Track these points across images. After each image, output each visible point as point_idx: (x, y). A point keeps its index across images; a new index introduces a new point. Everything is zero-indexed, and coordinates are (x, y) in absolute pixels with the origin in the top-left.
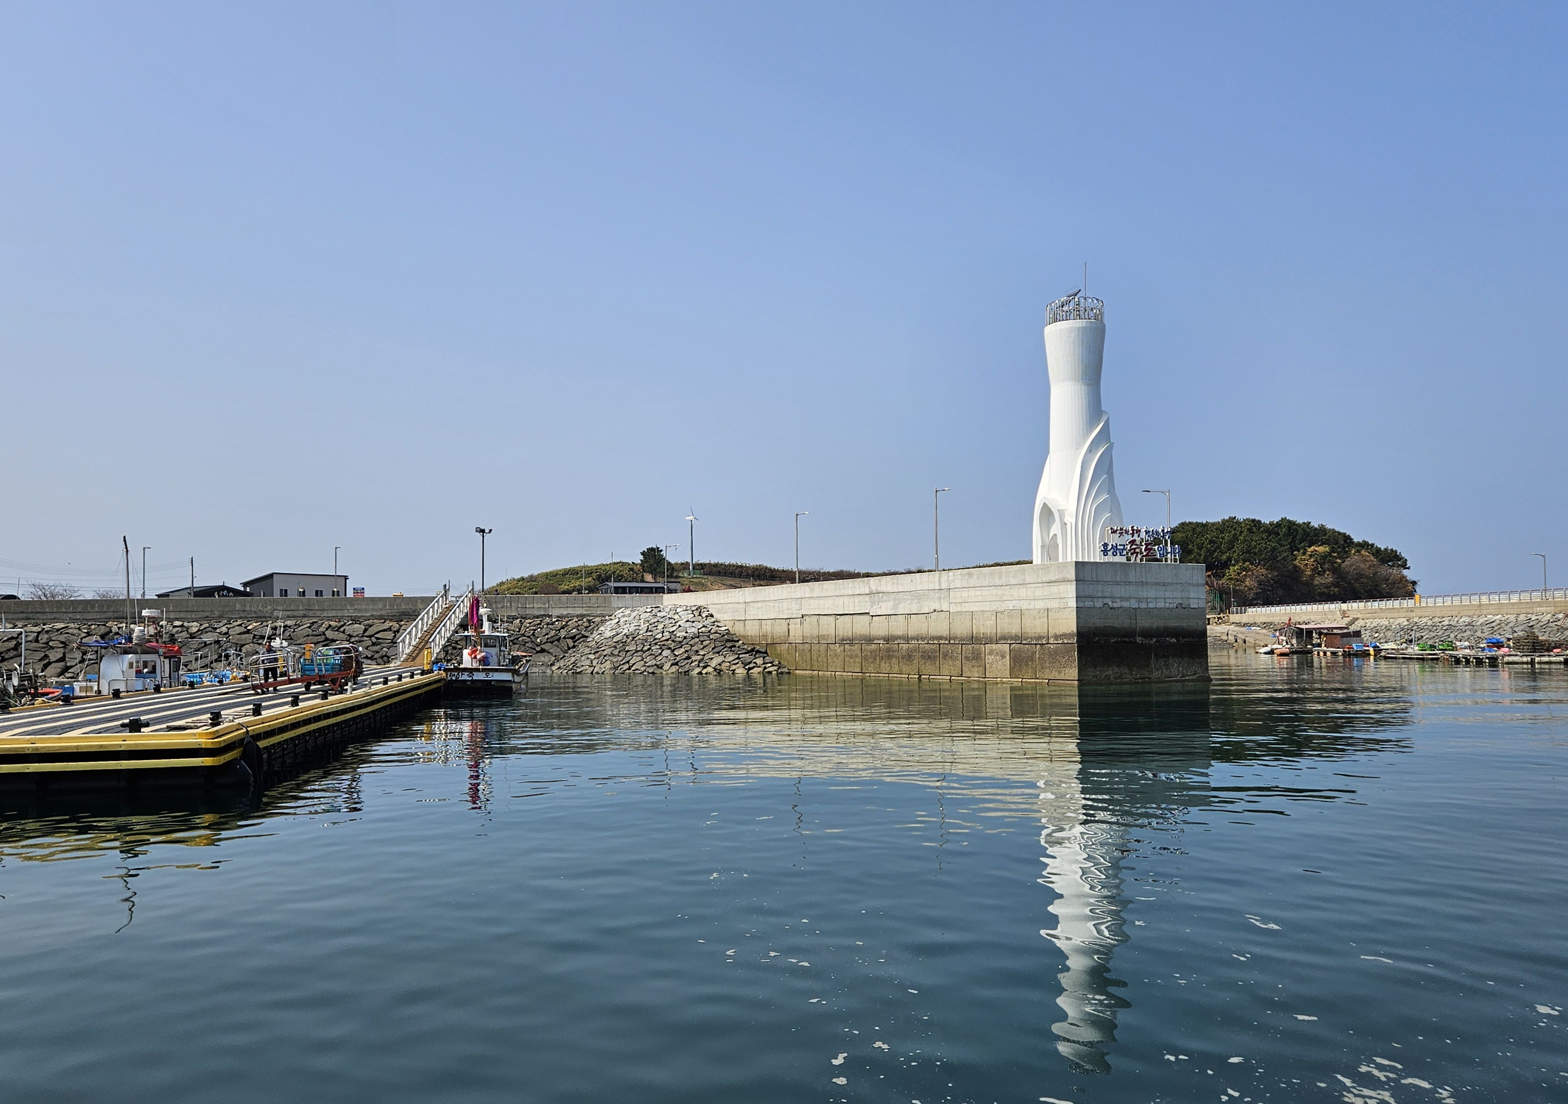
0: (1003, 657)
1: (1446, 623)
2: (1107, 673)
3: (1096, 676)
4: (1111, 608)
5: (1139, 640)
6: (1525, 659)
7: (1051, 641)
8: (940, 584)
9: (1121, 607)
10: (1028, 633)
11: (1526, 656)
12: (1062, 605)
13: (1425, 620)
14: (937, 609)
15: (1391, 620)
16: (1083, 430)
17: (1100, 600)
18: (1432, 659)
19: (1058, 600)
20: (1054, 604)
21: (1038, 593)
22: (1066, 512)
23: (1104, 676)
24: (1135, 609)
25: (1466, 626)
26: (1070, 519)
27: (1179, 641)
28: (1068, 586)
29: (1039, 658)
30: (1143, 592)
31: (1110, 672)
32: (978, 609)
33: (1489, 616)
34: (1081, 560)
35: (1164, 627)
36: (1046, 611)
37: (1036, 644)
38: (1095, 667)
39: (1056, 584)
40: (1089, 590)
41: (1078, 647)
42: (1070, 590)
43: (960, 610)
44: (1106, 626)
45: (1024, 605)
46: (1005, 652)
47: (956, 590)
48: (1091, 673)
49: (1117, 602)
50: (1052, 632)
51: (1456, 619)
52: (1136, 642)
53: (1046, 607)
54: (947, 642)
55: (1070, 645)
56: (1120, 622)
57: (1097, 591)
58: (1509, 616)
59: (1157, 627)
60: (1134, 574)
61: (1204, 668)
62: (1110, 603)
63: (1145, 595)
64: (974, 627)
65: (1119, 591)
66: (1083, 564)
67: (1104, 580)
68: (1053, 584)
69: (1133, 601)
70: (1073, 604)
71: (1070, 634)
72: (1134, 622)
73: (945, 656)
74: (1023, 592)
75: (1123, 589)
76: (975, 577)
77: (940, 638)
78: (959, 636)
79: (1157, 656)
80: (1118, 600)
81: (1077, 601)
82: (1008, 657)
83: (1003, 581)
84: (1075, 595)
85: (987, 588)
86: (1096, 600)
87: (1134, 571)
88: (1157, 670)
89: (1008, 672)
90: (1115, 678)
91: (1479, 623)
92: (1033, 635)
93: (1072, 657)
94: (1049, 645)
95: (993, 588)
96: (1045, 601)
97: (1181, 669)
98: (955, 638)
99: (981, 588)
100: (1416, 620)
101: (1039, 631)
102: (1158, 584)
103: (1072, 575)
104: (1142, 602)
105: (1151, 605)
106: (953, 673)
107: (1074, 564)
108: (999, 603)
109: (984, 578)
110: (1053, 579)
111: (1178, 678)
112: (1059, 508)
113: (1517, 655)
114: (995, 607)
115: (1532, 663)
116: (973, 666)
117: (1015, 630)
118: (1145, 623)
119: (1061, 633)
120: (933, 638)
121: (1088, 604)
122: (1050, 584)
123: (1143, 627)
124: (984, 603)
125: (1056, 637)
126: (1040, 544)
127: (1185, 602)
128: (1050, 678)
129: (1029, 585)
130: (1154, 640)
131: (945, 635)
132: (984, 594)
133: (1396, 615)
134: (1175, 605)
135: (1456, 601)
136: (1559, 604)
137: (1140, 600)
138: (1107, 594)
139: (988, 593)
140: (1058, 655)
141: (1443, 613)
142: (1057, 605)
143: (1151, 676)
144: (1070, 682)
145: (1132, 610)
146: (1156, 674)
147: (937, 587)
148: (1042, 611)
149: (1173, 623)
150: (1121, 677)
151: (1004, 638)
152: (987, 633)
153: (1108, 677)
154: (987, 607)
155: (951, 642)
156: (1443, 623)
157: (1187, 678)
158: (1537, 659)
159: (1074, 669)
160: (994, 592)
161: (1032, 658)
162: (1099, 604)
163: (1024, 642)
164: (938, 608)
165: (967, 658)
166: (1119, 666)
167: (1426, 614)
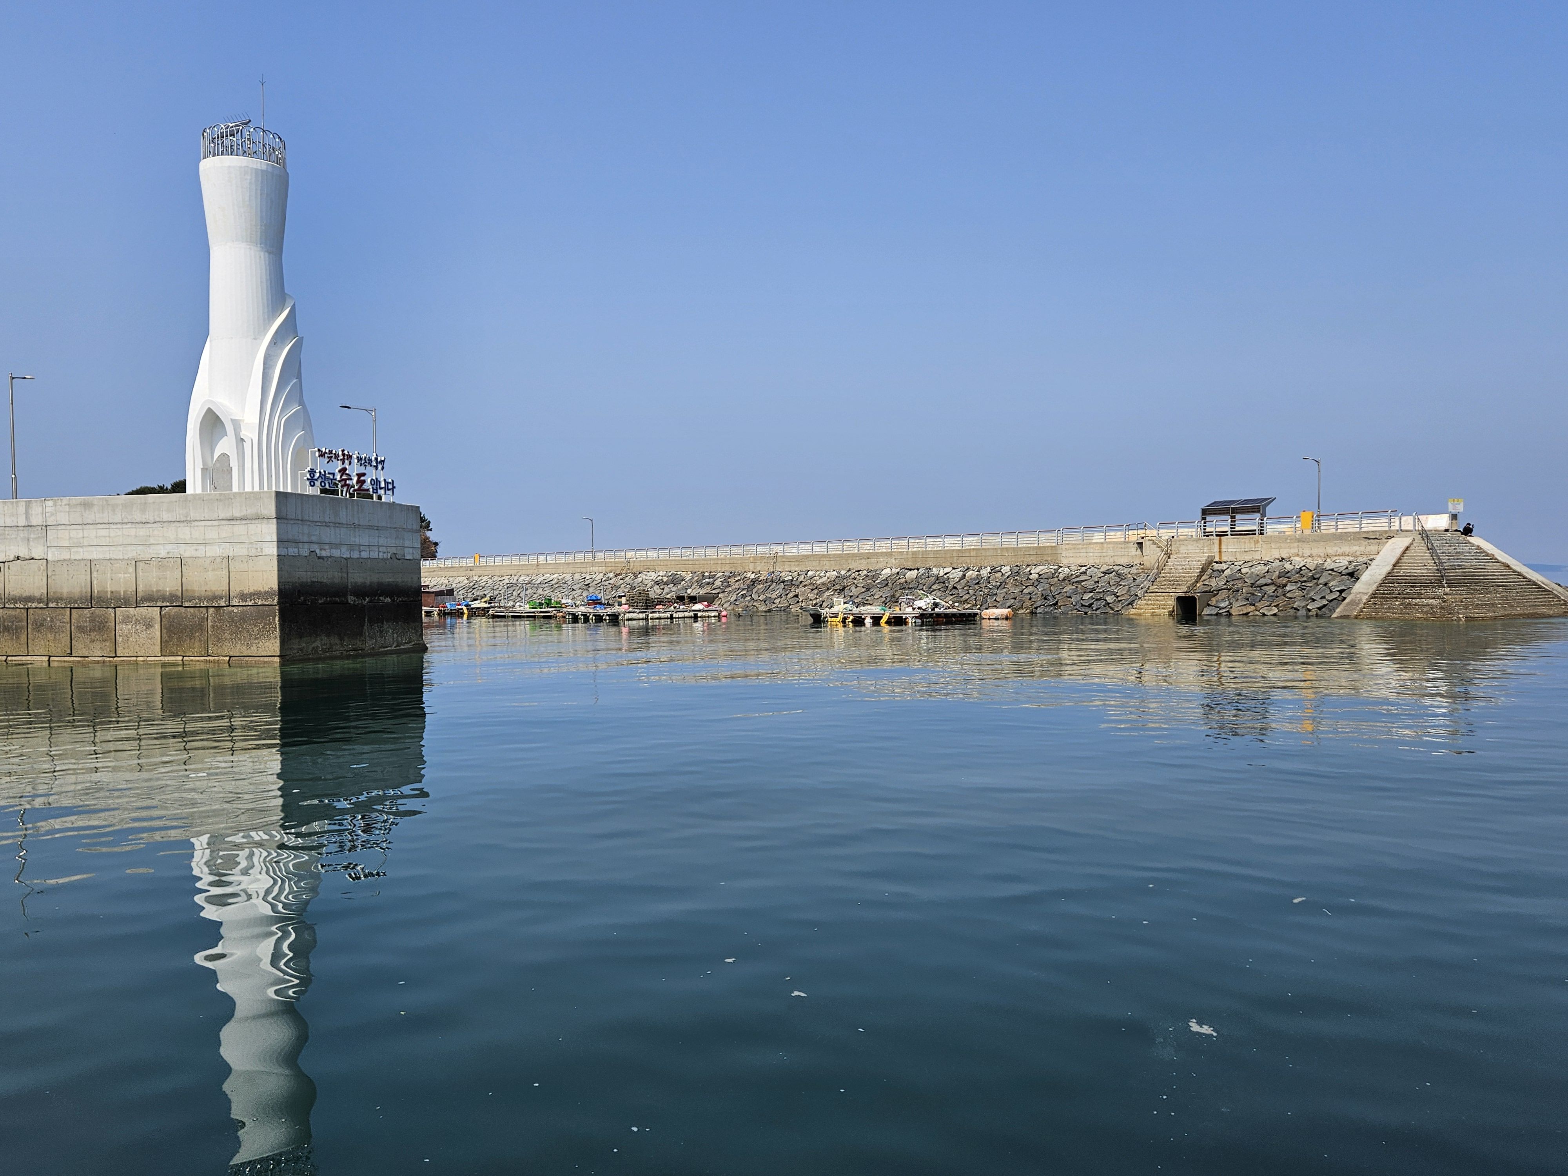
0: (149, 626)
1: (507, 581)
2: (314, 645)
3: (301, 650)
4: (319, 558)
5: (351, 599)
6: (641, 616)
7: (235, 602)
8: (27, 518)
9: (330, 557)
10: (194, 591)
11: (642, 612)
12: (253, 552)
13: (485, 579)
14: (21, 555)
15: (451, 579)
16: (264, 313)
17: (306, 546)
18: (544, 617)
19: (246, 545)
20: (241, 550)
21: (212, 534)
22: (241, 424)
23: (311, 648)
24: (346, 559)
25: (527, 584)
26: (250, 433)
27: (393, 601)
28: (264, 526)
29: (213, 627)
30: (355, 537)
31: (318, 643)
32: (101, 556)
33: (546, 575)
34: (282, 490)
35: (378, 583)
36: (225, 561)
37: (207, 607)
38: (301, 638)
39: (244, 522)
40: (294, 531)
41: (280, 610)
42: (268, 533)
43: (67, 557)
44: (314, 582)
45: (187, 552)
46: (152, 619)
47: (60, 527)
48: (296, 645)
49: (325, 549)
50: (235, 589)
51: (516, 578)
52: (347, 603)
53: (225, 555)
54: (41, 605)
55: (266, 608)
56: (329, 576)
57: (303, 534)
58: (564, 575)
59: (371, 583)
60: (344, 513)
61: (418, 634)
62: (318, 551)
63: (357, 541)
64: (95, 582)
65: (329, 535)
66: (285, 494)
67: (311, 519)
68: (238, 522)
69: (344, 549)
70: (272, 550)
71: (266, 593)
72: (346, 576)
73: (39, 626)
74: (185, 532)
75: (333, 532)
76: (96, 508)
77: (30, 599)
78: (65, 595)
79: (371, 622)
80: (327, 547)
81: (278, 547)
82: (157, 626)
83: (149, 516)
84: (275, 538)
85: (119, 526)
86: (301, 545)
87: (344, 510)
88: (371, 638)
89: (158, 648)
90: (324, 651)
91: (538, 582)
92: (203, 593)
93: (270, 623)
94: (230, 608)
95: (129, 525)
96: (224, 545)
97: (395, 635)
98: (57, 600)
99: (107, 526)
100: (476, 578)
101: (214, 589)
102: (371, 527)
103: (270, 509)
104: (353, 550)
105: (364, 555)
106: (53, 651)
107: (274, 495)
108: (141, 547)
109: (114, 511)
110: (237, 514)
111: (393, 648)
112: (233, 418)
113: (634, 612)
114: (134, 554)
115: (646, 619)
116: (93, 641)
117: (170, 584)
118: (357, 578)
119: (252, 590)
120: (15, 600)
121: (292, 551)
122: (232, 522)
123: (356, 583)
124: (113, 548)
125: (243, 596)
126: (200, 465)
127: (400, 552)
128: (231, 654)
129: (196, 523)
130: (367, 600)
131: (37, 594)
132: (112, 535)
133: (455, 574)
134: (389, 555)
135: (515, 561)
136: (610, 565)
137: (351, 547)
138: (314, 539)
139: (120, 533)
140: (245, 621)
141: (502, 572)
142: (244, 552)
143: (363, 646)
144: (266, 659)
145: (343, 560)
146: (369, 644)
147: (22, 522)
148: (219, 560)
149: (388, 579)
150: (330, 649)
151: (150, 599)
152: (119, 592)
153: (315, 649)
154: (117, 553)
155: (51, 605)
156: (503, 582)
157: (402, 647)
158: (650, 616)
159: (273, 641)
160: (133, 532)
161: (200, 626)
162: (305, 552)
163: (187, 604)
164: (23, 552)
165: (81, 629)
166: (328, 635)
167: (486, 573)
